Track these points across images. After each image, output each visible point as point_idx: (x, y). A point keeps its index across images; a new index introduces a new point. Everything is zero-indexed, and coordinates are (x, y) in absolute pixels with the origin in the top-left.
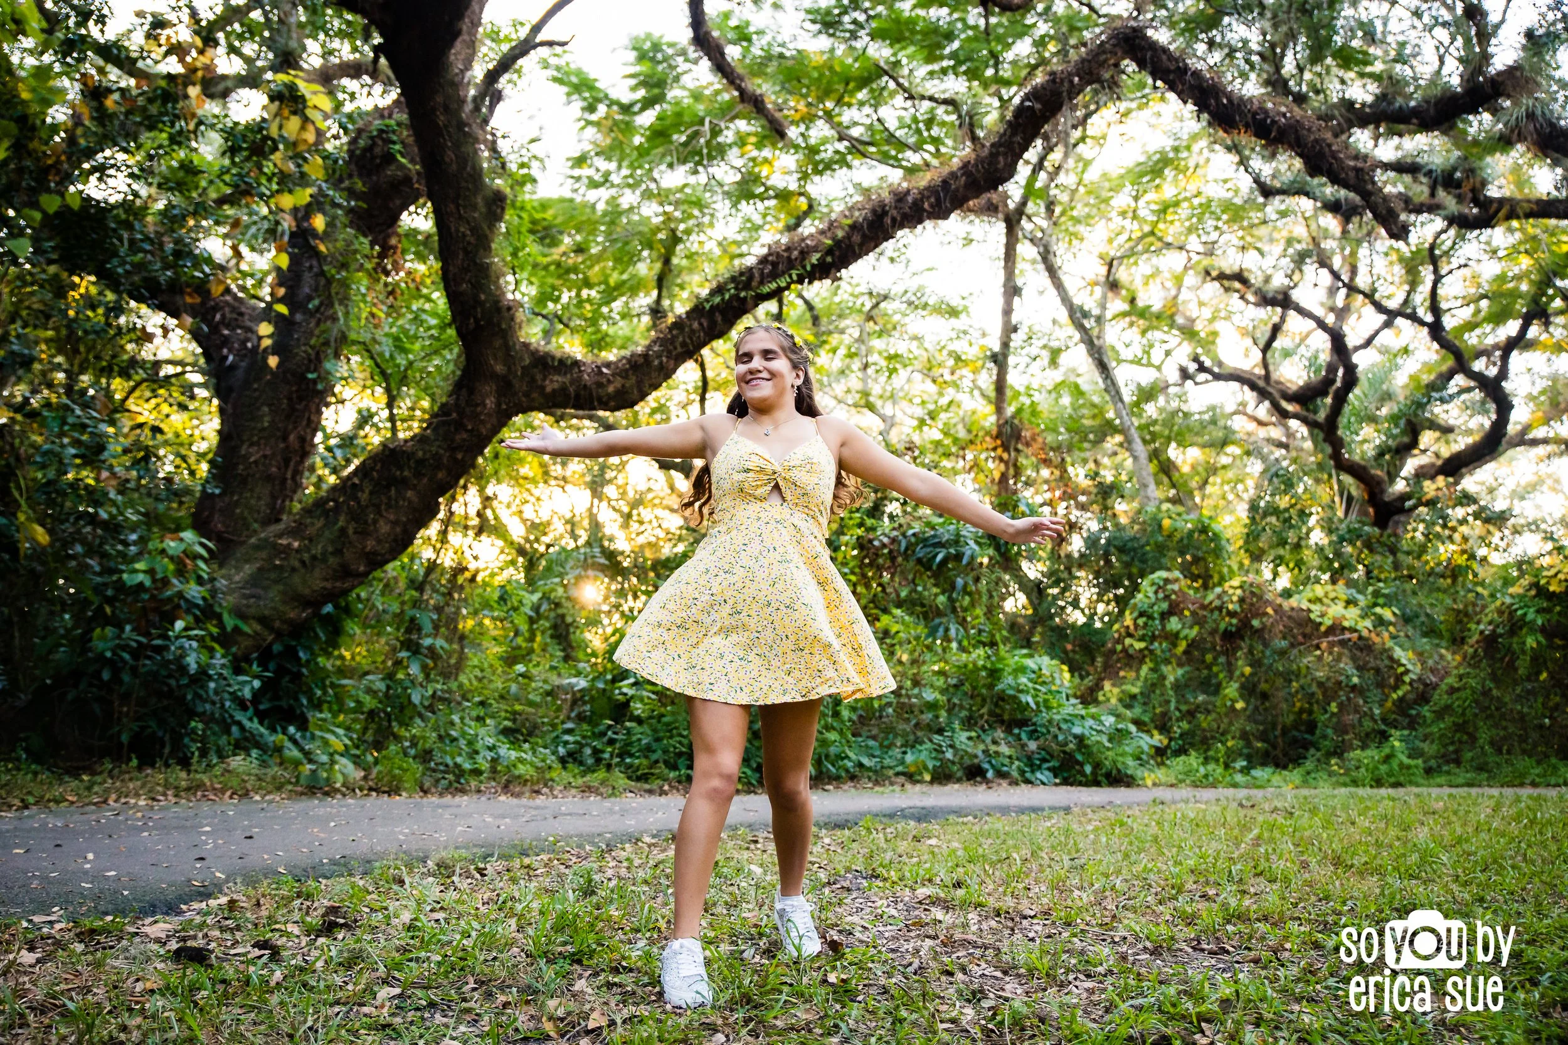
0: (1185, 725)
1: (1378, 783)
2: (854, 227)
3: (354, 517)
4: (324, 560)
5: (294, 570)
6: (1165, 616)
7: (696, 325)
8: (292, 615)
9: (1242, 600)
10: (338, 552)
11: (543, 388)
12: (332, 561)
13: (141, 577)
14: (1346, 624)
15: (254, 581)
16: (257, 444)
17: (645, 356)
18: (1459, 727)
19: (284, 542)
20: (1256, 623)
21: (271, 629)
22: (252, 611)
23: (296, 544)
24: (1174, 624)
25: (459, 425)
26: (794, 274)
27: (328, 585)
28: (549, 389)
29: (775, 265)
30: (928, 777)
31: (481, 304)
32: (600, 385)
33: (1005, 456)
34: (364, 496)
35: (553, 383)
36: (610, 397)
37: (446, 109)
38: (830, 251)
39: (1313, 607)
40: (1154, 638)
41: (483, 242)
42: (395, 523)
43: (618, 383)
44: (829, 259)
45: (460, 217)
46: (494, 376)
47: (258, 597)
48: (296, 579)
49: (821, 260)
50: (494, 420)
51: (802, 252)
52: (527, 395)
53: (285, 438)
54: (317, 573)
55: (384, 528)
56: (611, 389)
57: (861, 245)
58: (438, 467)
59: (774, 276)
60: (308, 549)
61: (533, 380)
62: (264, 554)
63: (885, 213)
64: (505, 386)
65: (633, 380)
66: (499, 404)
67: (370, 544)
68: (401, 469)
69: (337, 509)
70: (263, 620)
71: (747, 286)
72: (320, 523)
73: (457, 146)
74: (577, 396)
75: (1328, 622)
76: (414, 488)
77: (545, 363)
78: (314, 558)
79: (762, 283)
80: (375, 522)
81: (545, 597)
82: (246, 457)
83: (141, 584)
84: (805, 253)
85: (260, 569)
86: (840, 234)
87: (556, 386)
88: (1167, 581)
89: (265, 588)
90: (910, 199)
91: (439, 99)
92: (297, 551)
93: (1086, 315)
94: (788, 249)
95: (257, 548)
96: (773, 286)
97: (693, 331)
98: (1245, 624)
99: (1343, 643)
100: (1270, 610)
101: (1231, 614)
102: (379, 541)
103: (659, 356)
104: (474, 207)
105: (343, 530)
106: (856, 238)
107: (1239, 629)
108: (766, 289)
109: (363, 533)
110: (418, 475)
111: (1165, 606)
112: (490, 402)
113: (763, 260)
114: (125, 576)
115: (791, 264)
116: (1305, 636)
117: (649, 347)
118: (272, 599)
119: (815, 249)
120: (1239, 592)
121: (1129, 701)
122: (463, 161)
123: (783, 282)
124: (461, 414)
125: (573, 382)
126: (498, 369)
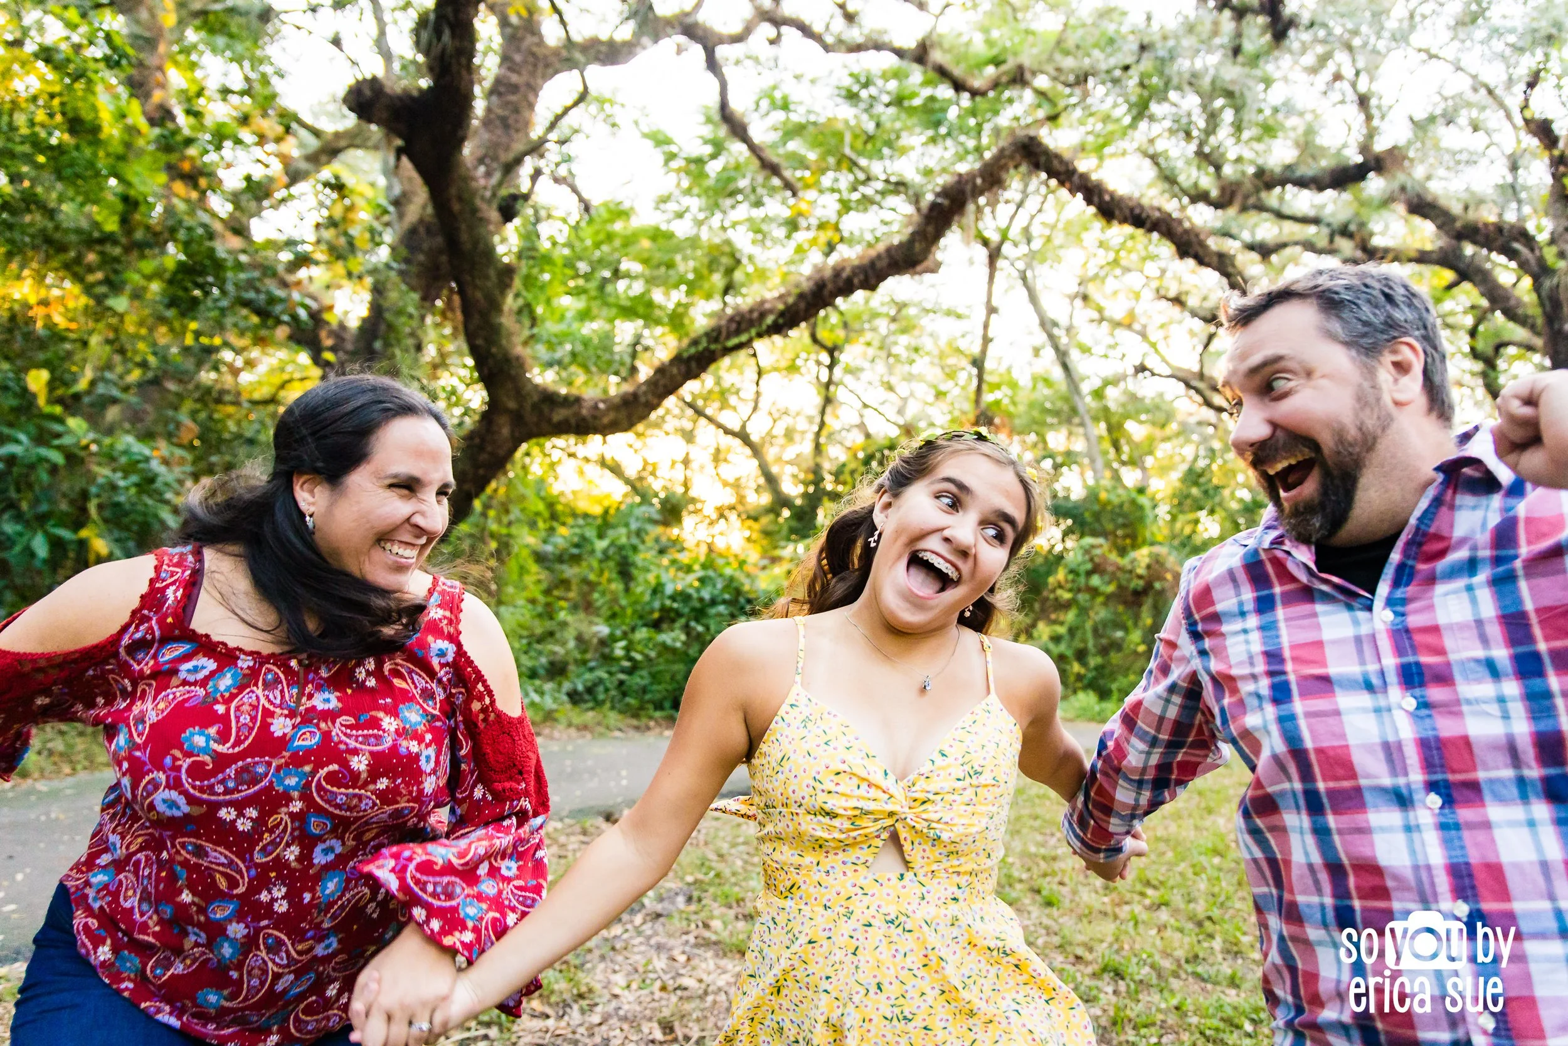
2: (801, 296)
6: (1089, 574)
7: (675, 370)
9: (1149, 567)
11: (551, 418)
17: (634, 395)
20: (1157, 585)
24: (1095, 581)
25: (481, 448)
26: (753, 332)
28: (555, 421)
29: (739, 323)
31: (493, 356)
32: (595, 417)
35: (559, 415)
36: (602, 425)
37: (460, 199)
38: (782, 314)
40: (1079, 590)
41: (495, 306)
43: (612, 414)
44: (782, 321)
45: (477, 286)
46: (507, 411)
49: (776, 320)
51: (761, 314)
52: (536, 425)
56: (603, 419)
59: (738, 332)
61: (541, 413)
64: (517, 418)
65: (623, 412)
66: (510, 432)
71: (716, 340)
73: (471, 228)
74: (578, 426)
77: (549, 399)
79: (728, 337)
81: (612, 544)
84: (763, 315)
86: (791, 300)
87: (561, 417)
88: (1093, 547)
91: (453, 191)
93: (1055, 324)
94: (751, 311)
96: (737, 341)
97: (673, 376)
98: (1149, 585)
100: (1169, 577)
101: (1140, 577)
103: (644, 394)
104: (487, 278)
106: (802, 305)
107: (1144, 589)
108: (730, 344)
111: (1089, 566)
112: (506, 431)
113: (731, 319)
115: (751, 323)
117: (639, 387)
119: (770, 311)
120: (1146, 560)
121: (1056, 639)
122: (476, 242)
123: (744, 338)
124: (483, 440)
125: (577, 414)
126: (512, 405)
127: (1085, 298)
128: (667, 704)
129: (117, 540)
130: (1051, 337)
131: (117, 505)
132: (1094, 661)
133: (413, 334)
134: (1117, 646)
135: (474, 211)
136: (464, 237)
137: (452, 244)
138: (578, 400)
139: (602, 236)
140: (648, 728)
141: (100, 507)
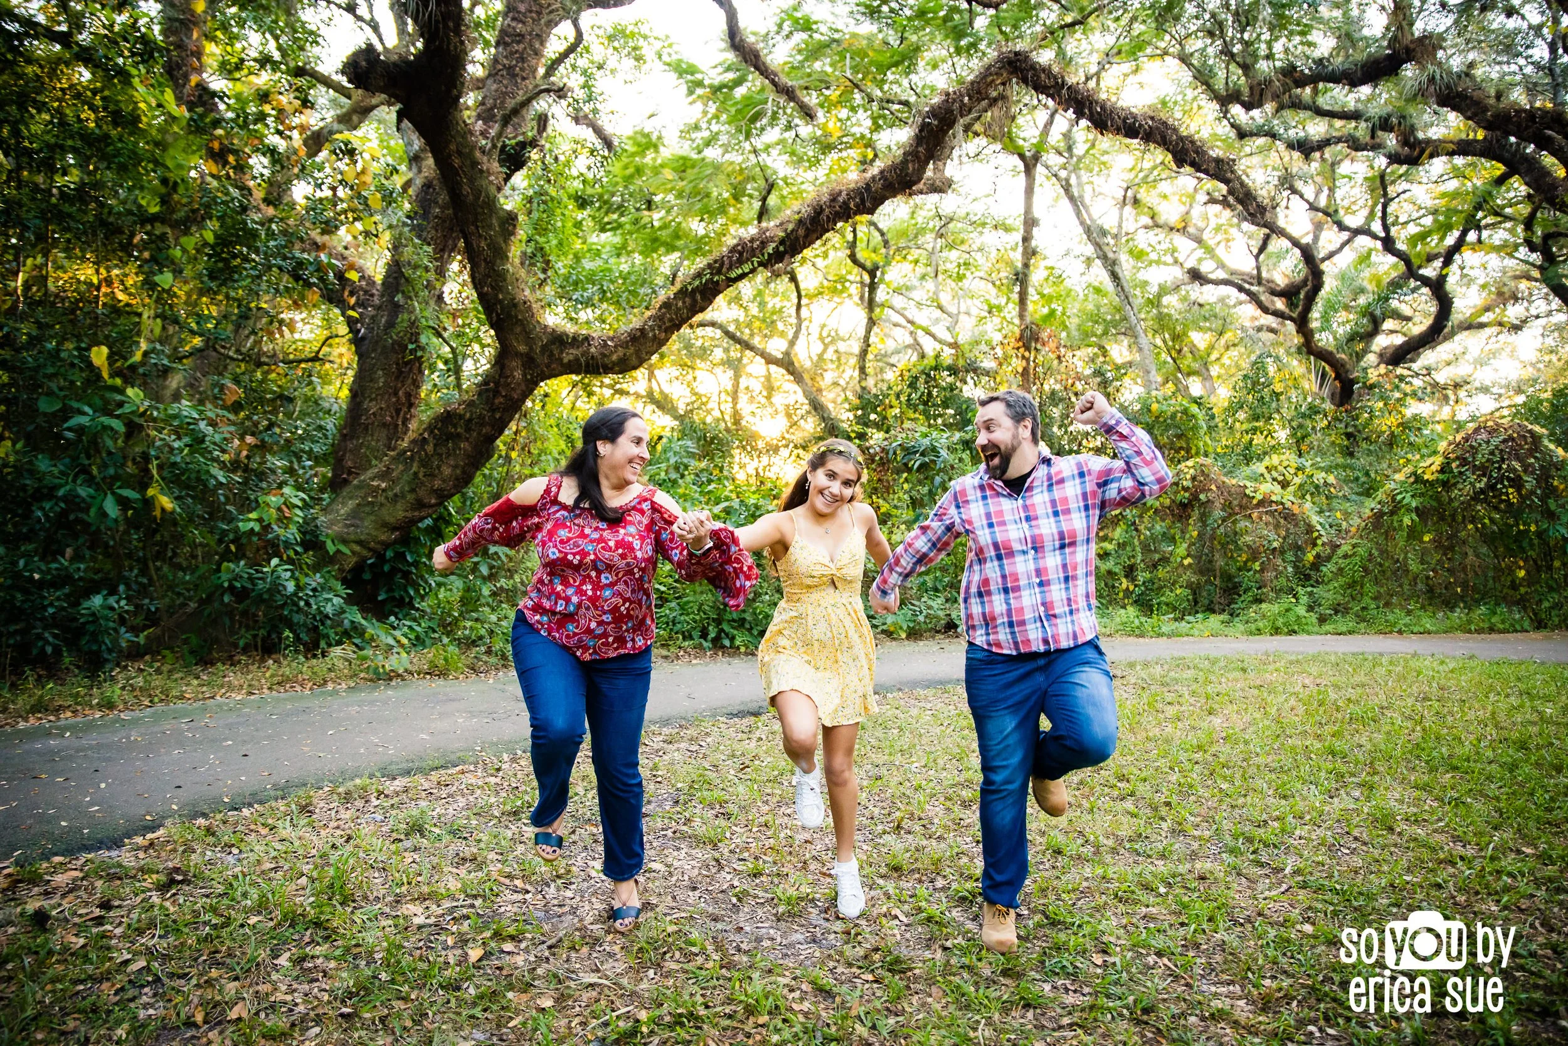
0: (1148, 575)
1: (1276, 631)
2: (800, 222)
3: (424, 463)
4: (403, 497)
5: (382, 505)
7: (680, 304)
8: (383, 537)
9: (1194, 479)
10: (413, 490)
11: (561, 359)
12: (410, 497)
13: (252, 524)
14: (1274, 498)
15: (354, 514)
16: (375, 399)
17: (642, 330)
18: (1351, 585)
19: (375, 483)
20: (1202, 497)
21: (370, 549)
22: (352, 537)
23: (384, 485)
25: (496, 393)
26: (755, 261)
27: (409, 514)
28: (566, 361)
29: (741, 253)
30: (904, 635)
31: (501, 302)
32: (604, 355)
33: (1027, 354)
34: (430, 448)
35: (570, 354)
36: (614, 364)
37: (459, 153)
38: (782, 242)
39: (1248, 484)
41: (501, 254)
42: (455, 467)
43: (621, 352)
44: (781, 248)
45: (480, 236)
46: (518, 354)
47: (357, 527)
48: (384, 511)
49: (776, 249)
50: (523, 387)
51: (762, 242)
52: (548, 366)
53: (396, 394)
54: (399, 506)
55: (447, 471)
56: (614, 357)
57: (806, 236)
58: (482, 425)
59: (740, 262)
60: (390, 488)
61: (551, 355)
62: (361, 493)
63: (822, 210)
64: (529, 361)
65: (632, 350)
66: (524, 375)
67: (437, 484)
68: (455, 426)
69: (412, 458)
70: (360, 543)
71: (719, 272)
72: (401, 467)
73: (472, 180)
74: (587, 365)
75: (1259, 497)
76: (467, 439)
77: (559, 340)
78: (396, 495)
79: (730, 268)
80: (439, 467)
82: (367, 410)
83: (252, 529)
84: (764, 243)
85: (359, 505)
86: (790, 227)
87: (571, 357)
89: (362, 519)
90: (841, 199)
91: (453, 147)
92: (384, 490)
94: (752, 240)
95: (358, 487)
96: (740, 271)
97: (679, 309)
98: (1195, 497)
99: (1271, 513)
100: (1213, 487)
101: (1186, 489)
102: (444, 481)
103: (652, 329)
104: (490, 227)
105: (416, 474)
106: (801, 232)
107: (1190, 501)
108: (733, 275)
109: (432, 475)
110: (468, 430)
112: (518, 374)
113: (733, 250)
114: (240, 524)
115: (753, 252)
116: (1241, 507)
117: (645, 323)
118: (368, 527)
119: (772, 240)
120: (1192, 471)
122: (477, 192)
123: (747, 268)
124: (497, 384)
125: (586, 353)
126: (522, 348)
127: (1136, 201)
128: (696, 634)
129: (176, 498)
130: (1097, 246)
131: (174, 464)
132: (1142, 576)
133: (429, 286)
134: (1165, 560)
135: (475, 163)
136: (466, 189)
137: (456, 197)
138: (587, 338)
139: (631, 170)
140: (678, 658)
141: (160, 467)
